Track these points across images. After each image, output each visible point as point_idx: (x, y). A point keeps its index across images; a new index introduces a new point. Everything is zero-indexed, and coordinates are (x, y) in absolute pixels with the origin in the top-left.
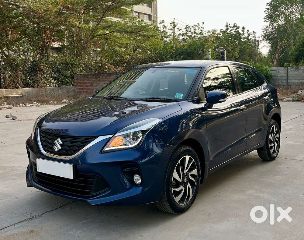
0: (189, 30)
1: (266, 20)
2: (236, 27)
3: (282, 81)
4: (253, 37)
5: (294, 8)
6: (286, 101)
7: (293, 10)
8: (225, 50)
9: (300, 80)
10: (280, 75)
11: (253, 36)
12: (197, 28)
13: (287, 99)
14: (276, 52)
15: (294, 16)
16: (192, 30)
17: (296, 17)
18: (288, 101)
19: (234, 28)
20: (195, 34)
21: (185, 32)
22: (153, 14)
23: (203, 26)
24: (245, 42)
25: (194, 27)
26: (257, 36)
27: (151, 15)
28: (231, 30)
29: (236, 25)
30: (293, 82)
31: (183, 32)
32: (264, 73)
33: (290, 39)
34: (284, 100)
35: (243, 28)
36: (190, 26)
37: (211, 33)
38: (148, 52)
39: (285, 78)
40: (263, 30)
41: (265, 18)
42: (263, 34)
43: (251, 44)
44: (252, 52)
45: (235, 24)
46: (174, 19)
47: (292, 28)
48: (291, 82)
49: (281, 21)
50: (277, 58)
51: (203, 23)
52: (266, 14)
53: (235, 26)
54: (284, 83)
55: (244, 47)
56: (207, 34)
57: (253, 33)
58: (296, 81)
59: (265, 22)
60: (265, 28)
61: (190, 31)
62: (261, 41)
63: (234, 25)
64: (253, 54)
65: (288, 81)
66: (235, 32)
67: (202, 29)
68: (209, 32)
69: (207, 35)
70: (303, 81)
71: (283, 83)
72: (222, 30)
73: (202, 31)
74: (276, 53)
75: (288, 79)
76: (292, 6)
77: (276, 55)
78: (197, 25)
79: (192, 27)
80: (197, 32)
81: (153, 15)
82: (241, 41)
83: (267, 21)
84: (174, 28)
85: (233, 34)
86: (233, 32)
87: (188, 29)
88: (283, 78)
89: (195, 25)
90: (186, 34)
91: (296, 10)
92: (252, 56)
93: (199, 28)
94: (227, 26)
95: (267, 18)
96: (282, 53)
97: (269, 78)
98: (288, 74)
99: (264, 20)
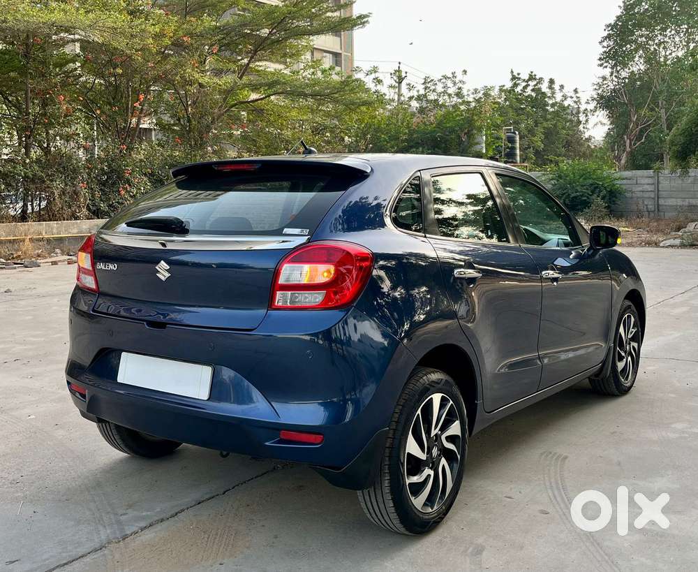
0: (433, 88)
1: (603, 62)
2: (535, 79)
3: (646, 203)
4: (575, 102)
5: (669, 34)
6: (667, 247)
7: (666, 39)
8: (517, 133)
9: (687, 200)
10: (640, 189)
11: (575, 99)
12: (449, 83)
13: (668, 242)
14: (625, 137)
15: (667, 53)
16: (440, 88)
17: (674, 55)
18: (672, 246)
19: (530, 83)
20: (446, 97)
21: (422, 92)
22: (345, 51)
23: (465, 78)
24: (556, 114)
25: (444, 80)
26: (583, 101)
27: (341, 54)
28: (525, 87)
29: (535, 75)
30: (670, 204)
31: (418, 91)
32: (606, 185)
33: (658, 106)
34: (661, 245)
35: (552, 82)
36: (436, 79)
37: (480, 95)
38: (346, 138)
39: (652, 196)
40: (595, 87)
41: (600, 59)
42: (596, 96)
43: (569, 117)
44: (572, 136)
45: (532, 72)
46: (400, 63)
47: (662, 80)
48: (667, 204)
49: (638, 65)
50: (628, 149)
51: (465, 72)
52: (604, 47)
53: (532, 78)
54: (649, 207)
55: (555, 125)
56: (472, 96)
57: (573, 92)
58: (680, 202)
59: (601, 68)
60: (601, 80)
61: (434, 91)
62: (591, 111)
63: (530, 75)
64: (574, 141)
65: (660, 203)
66: (533, 90)
67: (460, 85)
68: (476, 91)
69: (471, 99)
70: (694, 202)
71: (647, 205)
72: (504, 86)
73: (460, 88)
74: (626, 139)
75: (658, 198)
76: (664, 30)
77: (625, 142)
78: (451, 76)
79: (440, 80)
80: (450, 91)
81: (344, 54)
82: (547, 110)
83: (605, 64)
84: (400, 83)
85: (529, 96)
86: (529, 91)
87: (429, 86)
88: (647, 195)
89: (445, 77)
90: (425, 96)
91: (674, 38)
92: (572, 145)
93: (455, 83)
94: (514, 78)
95: (605, 58)
96: (639, 138)
97: (615, 196)
98: (660, 185)
99: (599, 62)
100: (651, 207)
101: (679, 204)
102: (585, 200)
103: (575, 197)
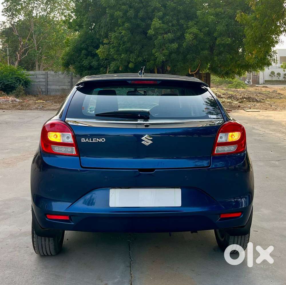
1: (4, 13)
3: (41, 87)
9: (61, 86)
10: (38, 80)
30: (53, 88)
32: (23, 78)
39: (44, 84)
41: (3, 12)
48: (51, 88)
50: (19, 59)
52: (4, 6)
58: (58, 87)
59: (3, 16)
60: (2, 23)
65: (48, 88)
71: (41, 89)
75: (47, 85)
83: (6, 14)
88: (42, 83)
95: (6, 11)
96: (24, 53)
97: (27, 84)
98: (48, 79)
99: (3, 14)
100: (43, 90)
101: (57, 88)
102: (13, 86)
103: (8, 84)
